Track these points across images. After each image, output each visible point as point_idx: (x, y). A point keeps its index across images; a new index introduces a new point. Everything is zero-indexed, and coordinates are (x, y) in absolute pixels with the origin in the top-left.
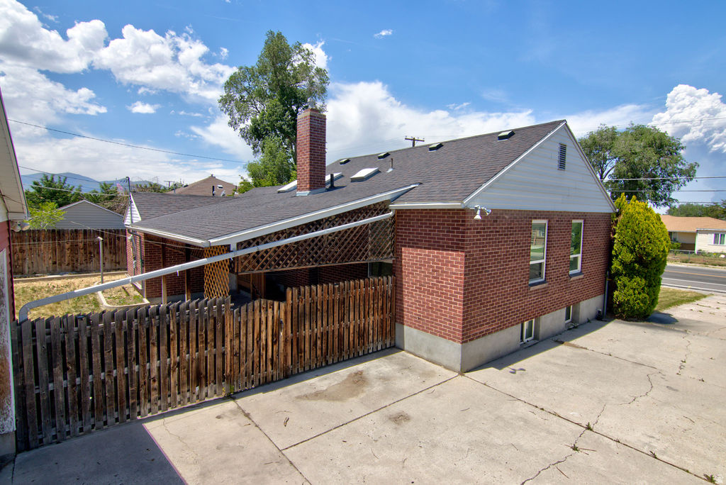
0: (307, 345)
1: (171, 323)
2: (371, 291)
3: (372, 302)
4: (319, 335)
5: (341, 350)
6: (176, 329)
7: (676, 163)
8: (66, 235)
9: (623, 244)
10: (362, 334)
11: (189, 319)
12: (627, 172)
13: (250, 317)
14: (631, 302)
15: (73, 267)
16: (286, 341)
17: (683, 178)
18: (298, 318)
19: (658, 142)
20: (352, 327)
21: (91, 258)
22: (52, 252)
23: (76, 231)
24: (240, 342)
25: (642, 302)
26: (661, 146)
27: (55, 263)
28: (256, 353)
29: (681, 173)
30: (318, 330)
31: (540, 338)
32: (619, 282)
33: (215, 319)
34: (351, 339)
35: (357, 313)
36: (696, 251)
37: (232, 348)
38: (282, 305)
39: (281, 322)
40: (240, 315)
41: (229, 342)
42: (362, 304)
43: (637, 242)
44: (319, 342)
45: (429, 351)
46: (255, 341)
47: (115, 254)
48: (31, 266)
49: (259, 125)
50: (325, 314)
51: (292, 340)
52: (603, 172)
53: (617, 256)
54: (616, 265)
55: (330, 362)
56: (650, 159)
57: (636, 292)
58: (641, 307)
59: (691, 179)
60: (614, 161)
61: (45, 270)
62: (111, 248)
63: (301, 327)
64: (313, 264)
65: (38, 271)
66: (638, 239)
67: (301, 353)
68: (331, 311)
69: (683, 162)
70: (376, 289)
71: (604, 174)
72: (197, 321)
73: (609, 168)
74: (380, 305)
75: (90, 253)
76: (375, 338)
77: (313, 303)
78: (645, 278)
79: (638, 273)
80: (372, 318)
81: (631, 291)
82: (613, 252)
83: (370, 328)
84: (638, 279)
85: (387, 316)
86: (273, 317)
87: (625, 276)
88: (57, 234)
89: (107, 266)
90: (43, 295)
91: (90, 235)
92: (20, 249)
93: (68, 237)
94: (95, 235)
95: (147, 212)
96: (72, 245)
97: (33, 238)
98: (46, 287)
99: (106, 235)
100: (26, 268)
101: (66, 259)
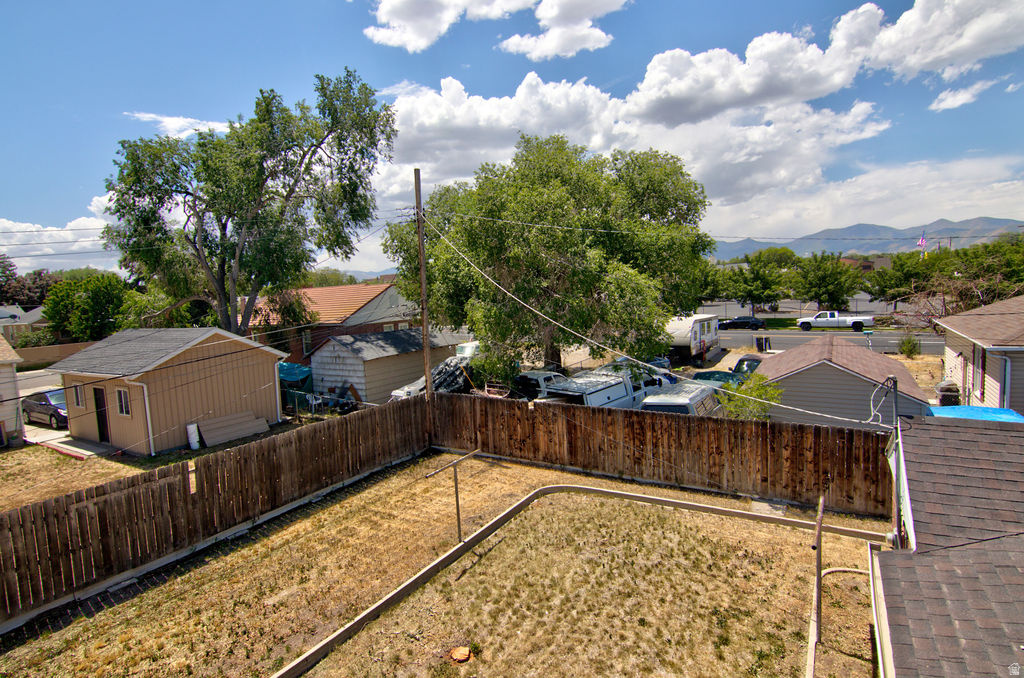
8: (784, 434)
15: (794, 492)
21: (826, 481)
22: (762, 460)
23: (801, 428)
27: (765, 480)
48: (730, 478)
61: (750, 488)
62: (867, 469)
65: (740, 487)
75: (825, 472)
88: (770, 431)
89: (858, 503)
90: (718, 587)
91: (827, 438)
92: (717, 448)
93: (787, 437)
94: (835, 440)
95: (939, 509)
96: (793, 452)
97: (735, 433)
98: (735, 549)
99: (858, 442)
100: (725, 480)
101: (783, 477)
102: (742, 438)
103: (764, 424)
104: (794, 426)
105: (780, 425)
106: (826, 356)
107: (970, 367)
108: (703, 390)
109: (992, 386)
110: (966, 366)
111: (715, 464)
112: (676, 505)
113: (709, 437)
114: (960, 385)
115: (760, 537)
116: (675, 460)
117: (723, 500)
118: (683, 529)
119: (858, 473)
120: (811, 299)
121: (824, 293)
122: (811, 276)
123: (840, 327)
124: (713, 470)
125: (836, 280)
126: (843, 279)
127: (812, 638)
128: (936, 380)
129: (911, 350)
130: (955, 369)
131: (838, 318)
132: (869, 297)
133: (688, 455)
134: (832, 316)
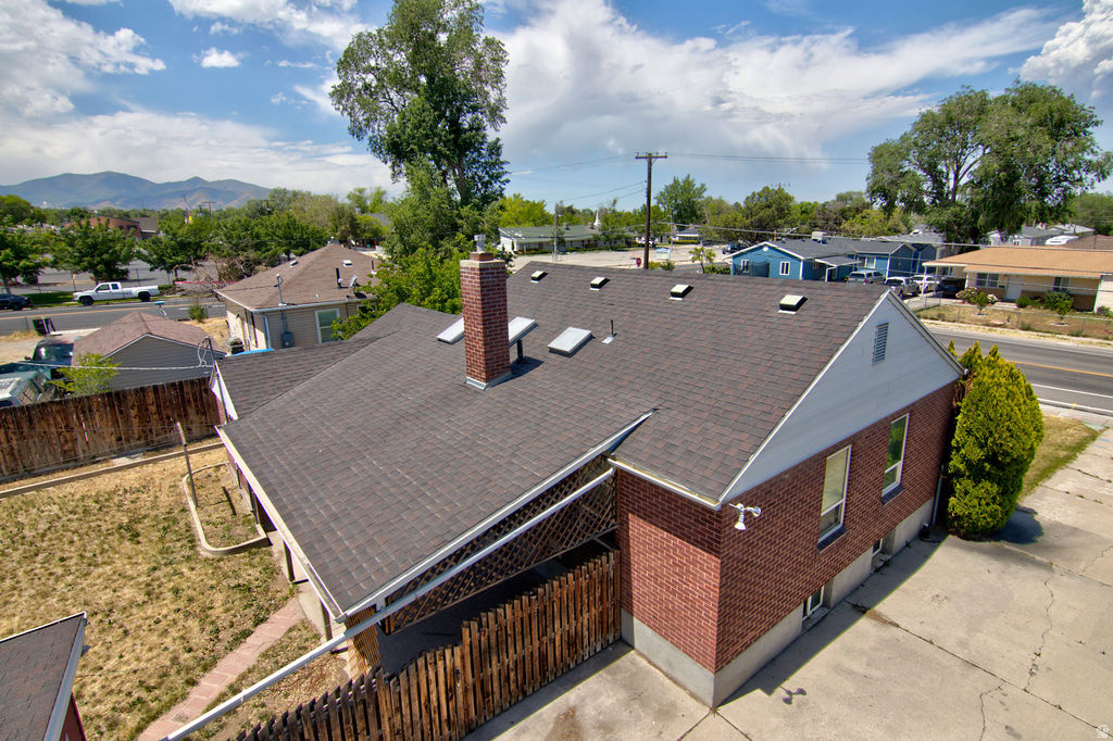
0: (496, 684)
1: (305, 729)
2: (584, 583)
3: (585, 596)
4: (511, 666)
5: (543, 671)
6: (312, 735)
7: (1083, 150)
8: (129, 397)
9: (969, 432)
10: (573, 642)
11: (328, 715)
12: (1000, 171)
13: (414, 682)
14: (974, 517)
15: (146, 440)
16: (466, 690)
17: (1091, 176)
18: (480, 658)
19: (1056, 116)
20: (558, 639)
22: (113, 424)
23: (142, 389)
24: (402, 716)
25: (990, 516)
26: (1061, 124)
27: (119, 439)
28: (425, 720)
29: (1090, 167)
30: (509, 661)
31: (832, 604)
32: (958, 486)
33: (364, 702)
34: (558, 653)
35: (565, 619)
36: (1095, 310)
37: (392, 727)
38: (457, 650)
39: (458, 672)
40: (399, 684)
41: (387, 723)
42: (571, 604)
43: (991, 433)
44: (512, 675)
45: (670, 664)
46: (423, 708)
47: (204, 414)
48: (86, 449)
49: (399, 137)
50: (519, 637)
51: (474, 686)
52: (959, 168)
53: (958, 450)
54: (956, 462)
55: (530, 691)
56: (1040, 147)
57: (983, 502)
58: (988, 523)
59: (1104, 177)
60: (980, 152)
61: (107, 450)
62: (197, 406)
63: (485, 663)
64: (498, 579)
65: (98, 453)
66: (992, 429)
67: (488, 696)
68: (527, 630)
69: (1095, 149)
70: (591, 577)
71: (961, 172)
72: (340, 715)
73: (970, 160)
74: (597, 595)
75: (168, 418)
76: (592, 639)
77: (501, 628)
78: (998, 484)
79: (989, 476)
80: (586, 616)
81: (975, 502)
82: (953, 443)
83: (585, 628)
84: (987, 484)
85: (608, 604)
86: (445, 669)
87: (969, 477)
88: (114, 400)
89: (196, 432)
90: (114, 516)
91: (164, 392)
92: (67, 426)
93: (131, 400)
94: (170, 392)
95: (244, 398)
96: (140, 410)
97: (82, 408)
98: (114, 492)
99: (187, 389)
100: (81, 452)
101: (136, 432)
102: (91, 411)
103: (109, 394)
104: (136, 391)
105: (124, 391)
106: (145, 331)
107: (246, 324)
108: (19, 383)
109: (261, 335)
110: (243, 324)
111: (66, 441)
112: (37, 488)
113: (55, 419)
114: (242, 338)
115: (131, 478)
116: (19, 451)
117: (84, 468)
118: (57, 500)
119: (191, 411)
120: (85, 270)
121: (99, 263)
122: (79, 243)
123: (125, 298)
124: (66, 448)
125: (110, 248)
126: (118, 248)
127: (192, 506)
128: (226, 338)
129: (201, 315)
130: (237, 329)
131: (122, 288)
132: (149, 266)
133: (34, 442)
134: (115, 287)
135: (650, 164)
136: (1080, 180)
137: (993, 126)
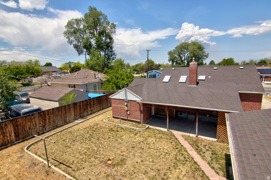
22: (74, 112)
26: (200, 48)
27: (75, 116)
29: (205, 56)
47: (91, 108)
59: (207, 58)
65: (71, 119)
69: (205, 53)
75: (84, 109)
88: (75, 105)
91: (84, 102)
92: (65, 113)
93: (78, 105)
96: (79, 107)
97: (69, 107)
99: (88, 102)
100: (67, 120)
101: (78, 113)
103: (74, 103)
104: (79, 102)
105: (77, 102)
111: (65, 117)
113: (63, 111)
115: (89, 123)
116: (55, 120)
124: (65, 119)
127: (119, 124)
133: (59, 118)
135: (148, 52)
136: (204, 58)
137: (191, 48)
